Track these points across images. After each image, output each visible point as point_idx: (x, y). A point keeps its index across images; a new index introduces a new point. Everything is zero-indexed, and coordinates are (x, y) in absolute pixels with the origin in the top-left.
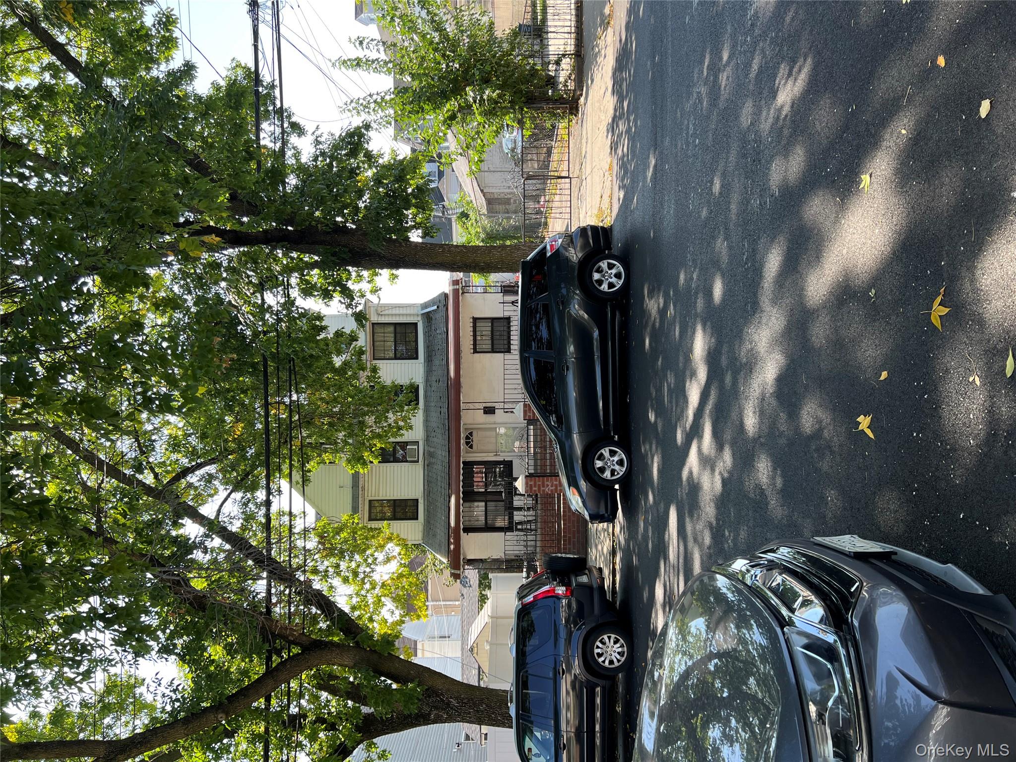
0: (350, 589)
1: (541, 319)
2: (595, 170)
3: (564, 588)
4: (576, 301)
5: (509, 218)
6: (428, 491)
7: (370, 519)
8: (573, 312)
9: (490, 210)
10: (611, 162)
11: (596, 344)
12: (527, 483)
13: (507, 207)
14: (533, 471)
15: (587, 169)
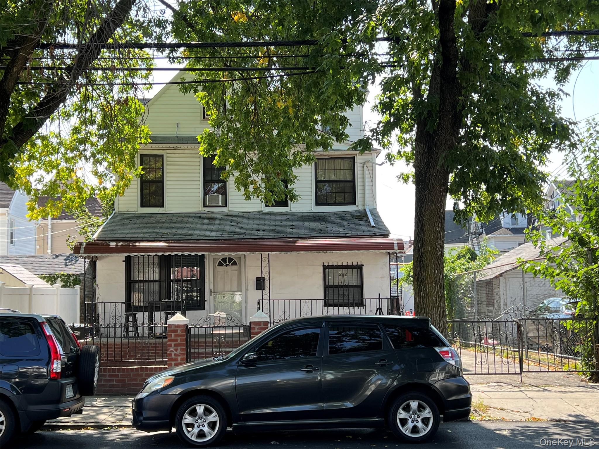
0: (66, 135)
1: (364, 340)
2: (532, 402)
3: (59, 370)
4: (384, 381)
5: (472, 305)
6: (171, 218)
7: (142, 156)
8: (373, 378)
9: (480, 283)
10: (541, 421)
11: (337, 405)
12: (178, 326)
13: (485, 303)
14: (192, 333)
15: (532, 393)
